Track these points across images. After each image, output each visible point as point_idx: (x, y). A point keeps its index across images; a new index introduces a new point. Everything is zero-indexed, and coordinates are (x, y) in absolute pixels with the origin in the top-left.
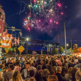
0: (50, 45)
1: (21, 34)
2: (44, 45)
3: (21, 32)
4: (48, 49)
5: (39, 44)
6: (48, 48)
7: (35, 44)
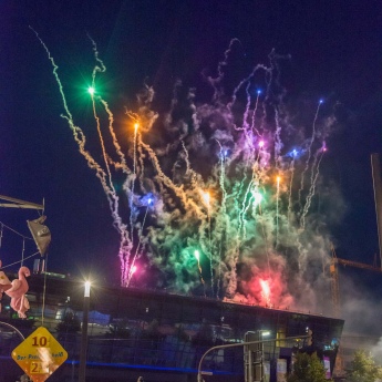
0: (266, 334)
1: (40, 234)
2: (219, 331)
3: (42, 219)
4: (248, 362)
5: (180, 330)
6: (254, 356)
7: (146, 326)
